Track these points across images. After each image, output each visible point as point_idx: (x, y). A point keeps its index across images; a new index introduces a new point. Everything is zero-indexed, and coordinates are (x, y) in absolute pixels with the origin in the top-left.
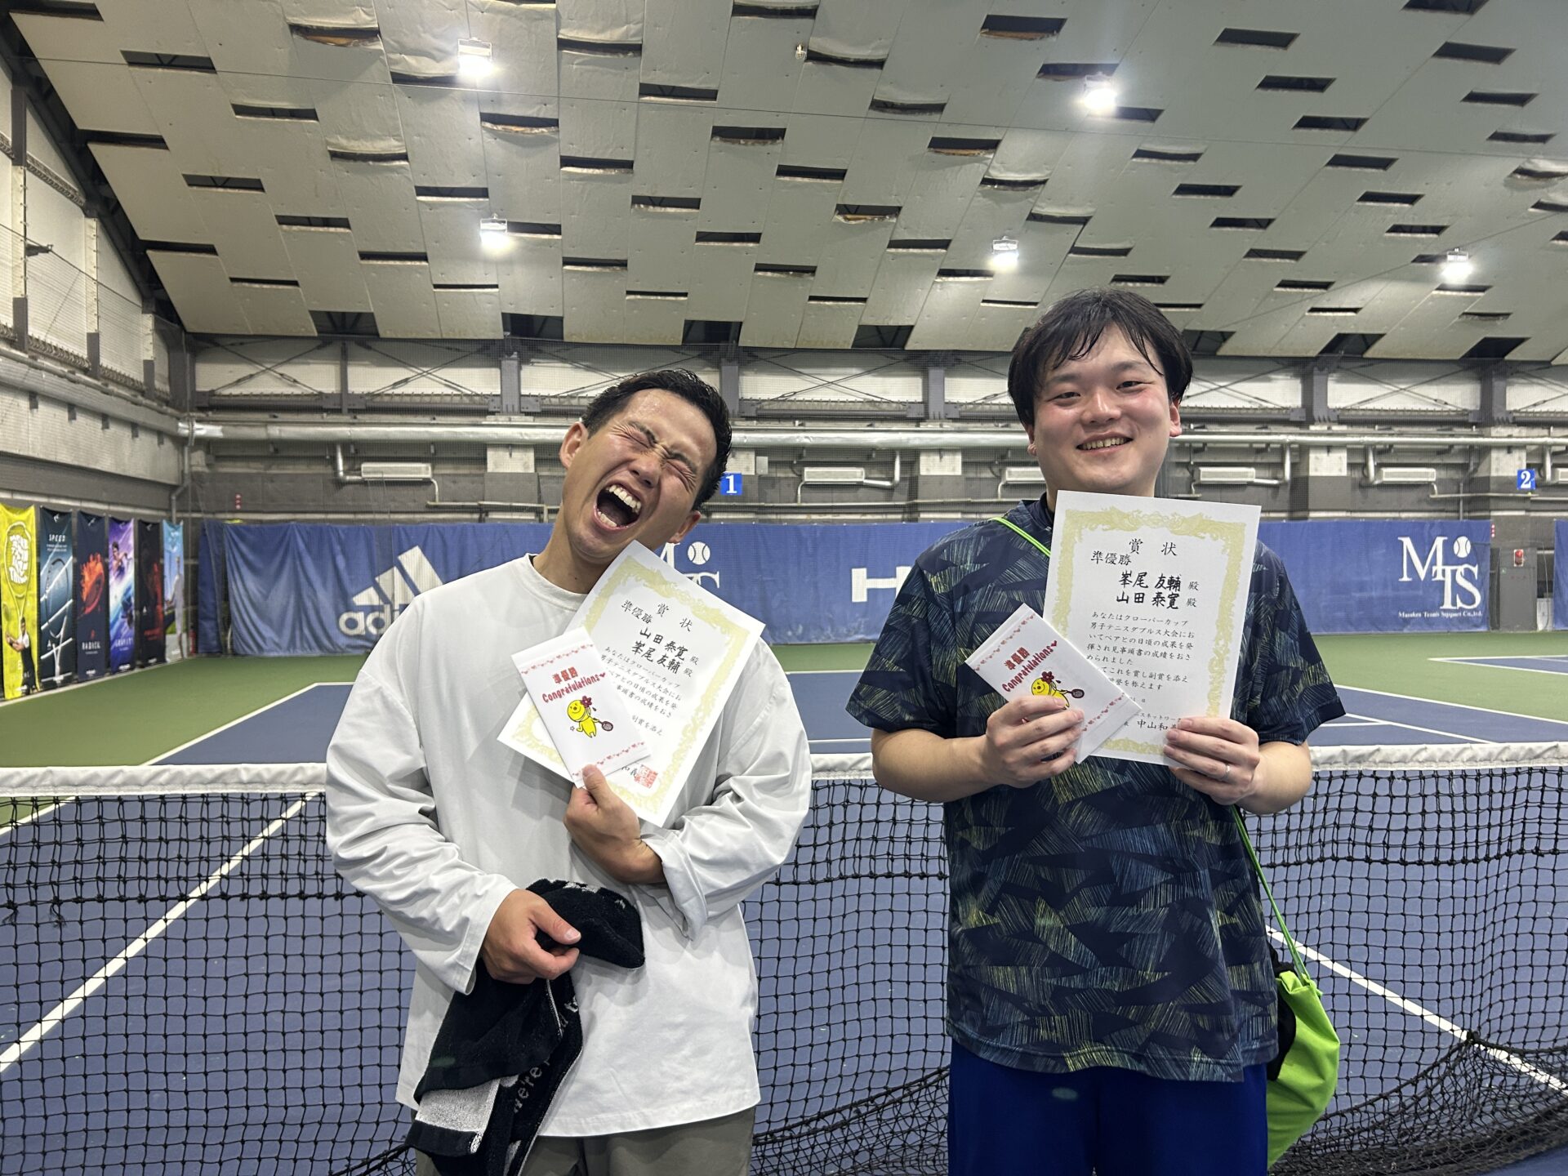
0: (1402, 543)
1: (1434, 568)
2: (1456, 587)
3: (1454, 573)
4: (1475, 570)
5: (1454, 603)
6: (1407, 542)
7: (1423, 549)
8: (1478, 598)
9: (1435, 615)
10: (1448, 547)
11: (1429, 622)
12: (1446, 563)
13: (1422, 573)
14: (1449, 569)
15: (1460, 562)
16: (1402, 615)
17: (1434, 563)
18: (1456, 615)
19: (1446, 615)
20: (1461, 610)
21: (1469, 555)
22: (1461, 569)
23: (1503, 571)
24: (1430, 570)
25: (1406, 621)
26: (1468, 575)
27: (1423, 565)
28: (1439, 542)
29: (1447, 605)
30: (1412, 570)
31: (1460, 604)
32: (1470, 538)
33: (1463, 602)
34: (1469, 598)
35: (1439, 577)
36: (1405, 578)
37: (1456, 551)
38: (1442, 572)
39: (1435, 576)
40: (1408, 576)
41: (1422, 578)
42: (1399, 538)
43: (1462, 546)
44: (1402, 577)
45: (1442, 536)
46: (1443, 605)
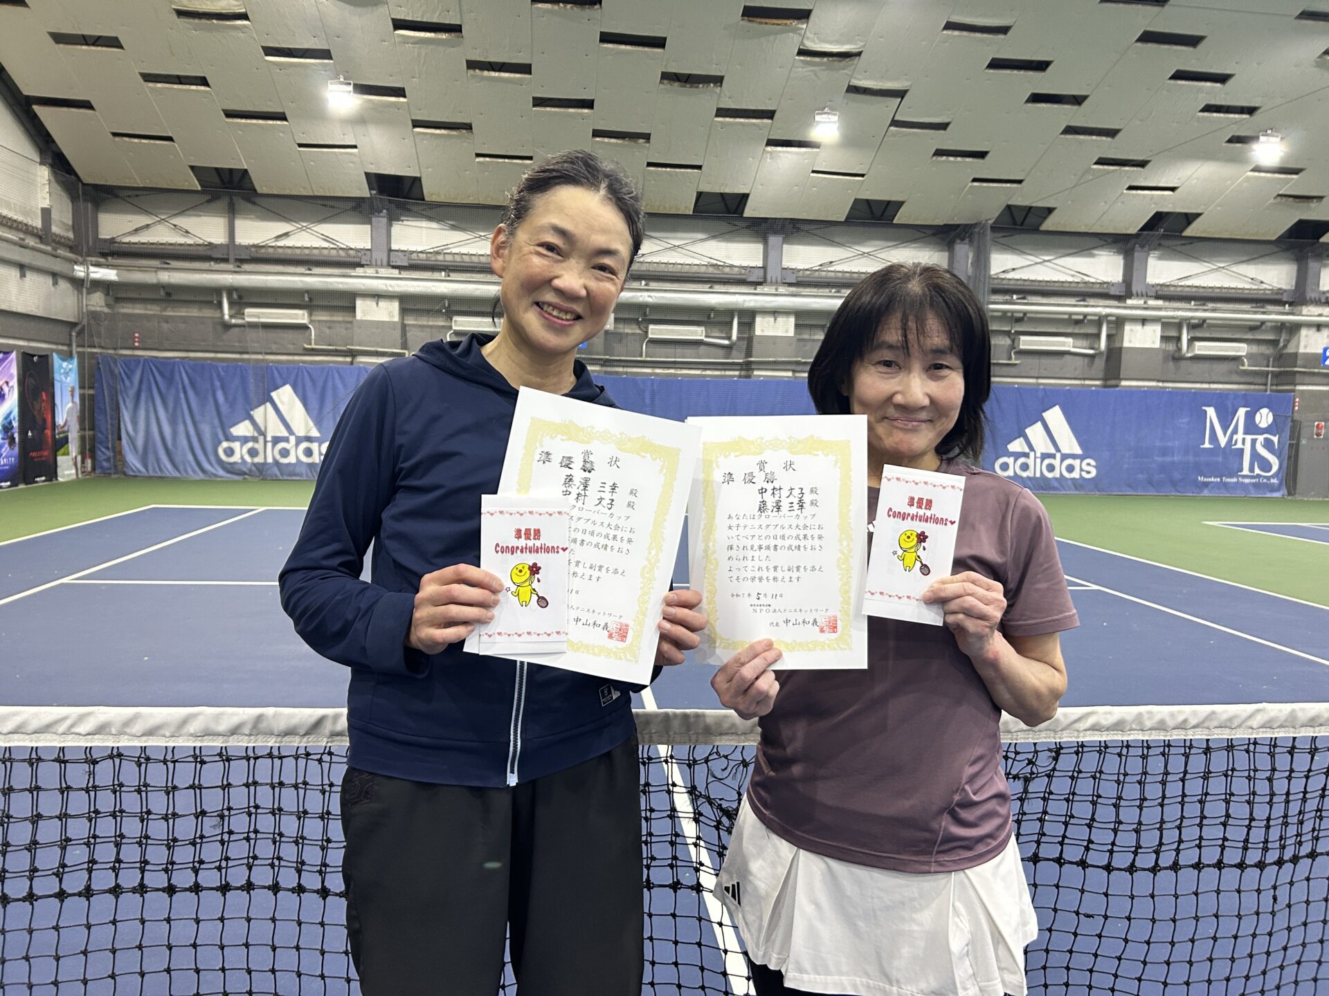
0: (1205, 412)
1: (1235, 437)
2: (1255, 455)
3: (1254, 442)
4: (1275, 439)
5: (1251, 469)
6: (1211, 412)
7: (1226, 418)
8: (1276, 466)
9: (1234, 480)
10: (1250, 417)
11: (1229, 487)
12: (1246, 432)
13: (1223, 441)
14: (1249, 438)
15: (1261, 431)
16: (1201, 479)
17: (1235, 431)
18: (1254, 481)
19: (1247, 481)
20: (1258, 476)
21: (1270, 426)
22: (1261, 438)
23: (1304, 442)
24: (1231, 438)
25: (1205, 485)
26: (1268, 444)
27: (1225, 434)
28: (1242, 412)
30: (1214, 438)
31: (1257, 471)
32: (1271, 410)
33: (1262, 469)
34: (1266, 466)
35: (1239, 445)
36: (1207, 445)
37: (1257, 421)
38: (1242, 440)
39: (1236, 444)
40: (1210, 443)
41: (1223, 445)
42: (1204, 408)
43: (1264, 417)
44: (1203, 444)
45: (1245, 406)
46: (1242, 471)
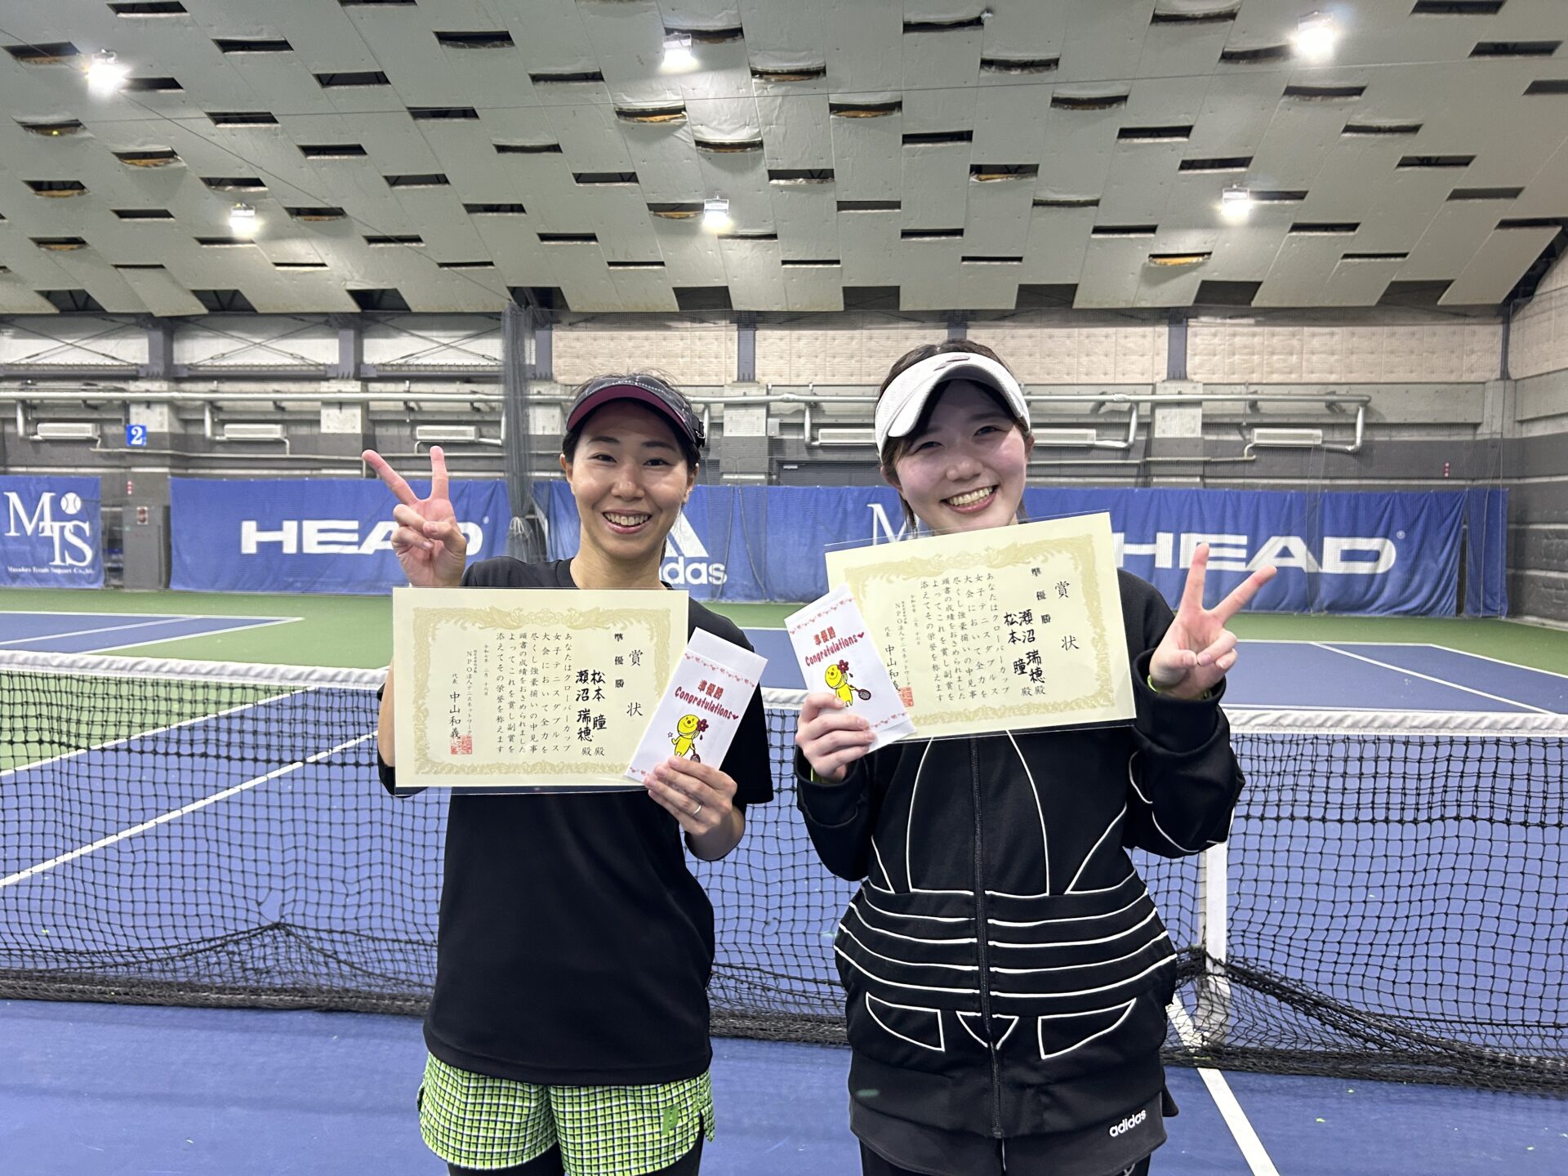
0: (8, 498)
1: (41, 524)
2: (66, 545)
3: (62, 529)
4: (86, 526)
5: (63, 560)
6: (14, 498)
7: (31, 504)
8: (89, 553)
9: (45, 570)
10: (56, 503)
11: (40, 578)
12: (54, 518)
13: (29, 528)
14: (57, 525)
15: (71, 518)
16: (12, 570)
17: (41, 518)
18: (66, 571)
19: (59, 571)
20: (71, 567)
21: (80, 512)
22: (69, 525)
23: (127, 529)
24: (37, 526)
25: (15, 577)
26: (78, 532)
27: (30, 520)
28: (46, 498)
29: (58, 562)
30: (20, 525)
31: (69, 561)
32: (78, 494)
33: (74, 559)
34: (78, 555)
35: (47, 533)
36: (13, 533)
37: (64, 508)
38: (50, 528)
39: (43, 531)
40: (16, 531)
41: (29, 533)
42: (6, 493)
43: (71, 503)
44: (9, 531)
45: (50, 491)
46: (53, 560)
